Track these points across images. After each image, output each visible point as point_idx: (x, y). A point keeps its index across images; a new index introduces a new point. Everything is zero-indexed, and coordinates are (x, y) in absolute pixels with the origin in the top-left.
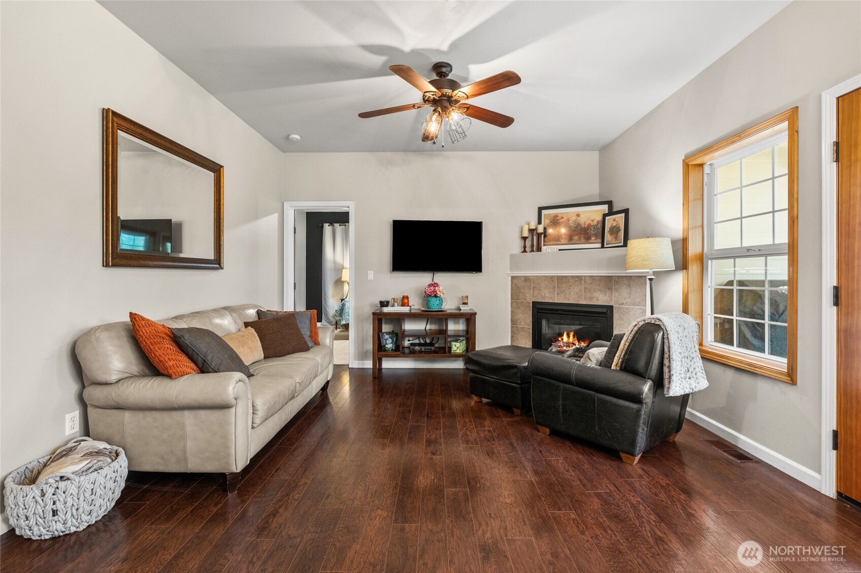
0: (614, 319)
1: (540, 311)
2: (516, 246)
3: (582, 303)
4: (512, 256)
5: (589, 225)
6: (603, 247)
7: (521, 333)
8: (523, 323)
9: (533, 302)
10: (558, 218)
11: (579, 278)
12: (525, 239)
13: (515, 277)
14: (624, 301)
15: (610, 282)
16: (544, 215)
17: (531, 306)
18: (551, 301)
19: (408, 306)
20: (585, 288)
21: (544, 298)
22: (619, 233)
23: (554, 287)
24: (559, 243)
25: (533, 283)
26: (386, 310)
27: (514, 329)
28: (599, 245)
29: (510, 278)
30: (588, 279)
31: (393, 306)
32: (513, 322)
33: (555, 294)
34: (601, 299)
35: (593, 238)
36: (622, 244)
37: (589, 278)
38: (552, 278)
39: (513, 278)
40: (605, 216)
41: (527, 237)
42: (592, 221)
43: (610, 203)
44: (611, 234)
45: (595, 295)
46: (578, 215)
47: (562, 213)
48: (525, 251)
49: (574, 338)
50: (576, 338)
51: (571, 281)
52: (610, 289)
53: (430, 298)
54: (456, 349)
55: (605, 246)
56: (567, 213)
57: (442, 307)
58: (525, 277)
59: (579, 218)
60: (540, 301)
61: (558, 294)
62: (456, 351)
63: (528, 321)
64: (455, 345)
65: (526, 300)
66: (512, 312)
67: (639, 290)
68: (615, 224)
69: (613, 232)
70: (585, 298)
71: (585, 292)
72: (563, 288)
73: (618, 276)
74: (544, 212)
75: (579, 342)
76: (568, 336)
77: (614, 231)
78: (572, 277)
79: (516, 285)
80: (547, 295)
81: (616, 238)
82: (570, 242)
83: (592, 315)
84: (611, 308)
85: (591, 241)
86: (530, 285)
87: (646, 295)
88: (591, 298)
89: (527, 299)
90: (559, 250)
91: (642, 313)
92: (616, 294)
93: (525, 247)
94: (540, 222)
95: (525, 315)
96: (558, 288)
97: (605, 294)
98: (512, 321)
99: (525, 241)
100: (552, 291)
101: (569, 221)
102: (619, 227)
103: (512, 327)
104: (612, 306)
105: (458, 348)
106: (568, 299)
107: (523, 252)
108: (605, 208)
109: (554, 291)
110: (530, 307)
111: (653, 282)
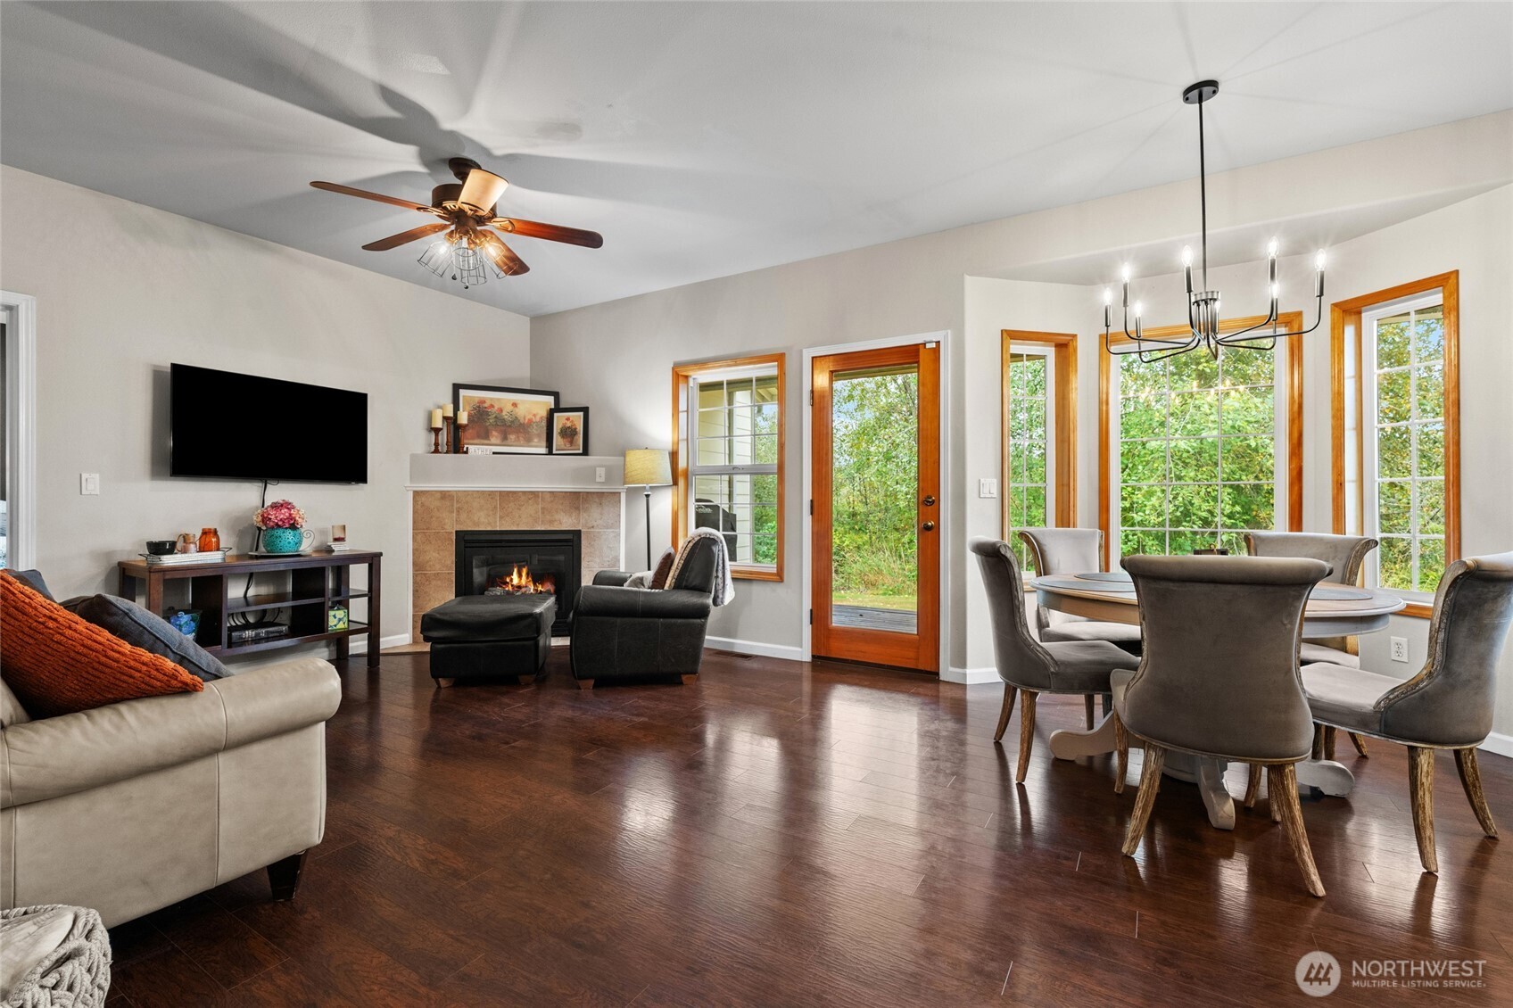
0: (583, 547)
1: (469, 545)
2: (420, 441)
3: (539, 529)
4: (414, 458)
5: (530, 421)
6: (550, 453)
7: (434, 583)
8: (438, 566)
9: (456, 531)
10: (486, 405)
11: (534, 495)
12: (437, 431)
13: (422, 492)
14: (595, 524)
15: (577, 500)
16: (464, 396)
17: (454, 537)
18: (489, 529)
19: (218, 549)
20: (543, 509)
21: (478, 524)
22: (576, 437)
23: (495, 507)
24: (486, 442)
25: (457, 501)
26: (169, 561)
27: (419, 578)
28: (544, 450)
29: (411, 495)
30: (548, 497)
31: (184, 551)
32: (418, 566)
33: (495, 518)
34: (565, 522)
35: (536, 440)
36: (581, 451)
37: (548, 495)
38: (491, 494)
39: (416, 494)
40: (551, 413)
41: (441, 429)
42: (534, 415)
43: (556, 395)
44: (563, 437)
45: (557, 517)
46: (515, 405)
47: (492, 399)
48: (436, 451)
49: (527, 578)
50: (530, 579)
51: (523, 498)
52: (577, 508)
53: (280, 532)
54: (335, 623)
55: (554, 452)
56: (499, 400)
57: (301, 549)
58: (441, 492)
59: (517, 410)
60: (470, 529)
61: (501, 518)
62: (335, 626)
63: (449, 562)
64: (335, 616)
65: (443, 528)
66: (415, 550)
67: (612, 509)
68: (569, 424)
69: (566, 435)
70: (542, 521)
71: (543, 513)
72: (510, 510)
73: (588, 493)
74: (463, 392)
75: (535, 584)
76: (520, 576)
77: (568, 433)
78: (524, 492)
79: (423, 505)
80: (482, 520)
81: (571, 443)
82: (504, 443)
83: (548, 544)
84: (578, 533)
85: (534, 444)
86: (453, 505)
87: (619, 515)
88: (551, 522)
89: (446, 527)
90: (494, 453)
91: (615, 537)
92: (585, 515)
93: (436, 444)
94: (456, 408)
95: (441, 553)
96: (502, 508)
97: (571, 516)
98: (415, 564)
99: (437, 435)
100: (491, 513)
101: (502, 411)
102: (576, 429)
103: (415, 576)
104: (580, 531)
105: (340, 620)
106: (518, 525)
107: (433, 453)
108: (551, 399)
109: (495, 514)
110: (452, 540)
111: (650, 498)
